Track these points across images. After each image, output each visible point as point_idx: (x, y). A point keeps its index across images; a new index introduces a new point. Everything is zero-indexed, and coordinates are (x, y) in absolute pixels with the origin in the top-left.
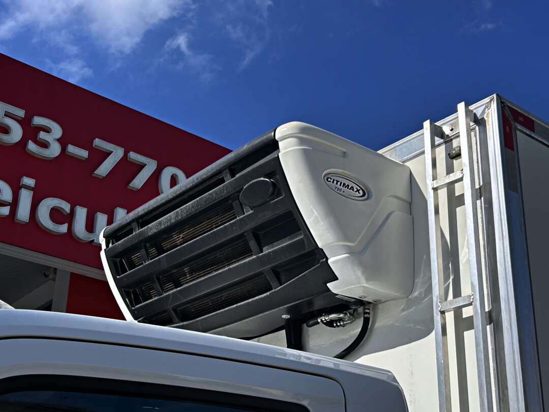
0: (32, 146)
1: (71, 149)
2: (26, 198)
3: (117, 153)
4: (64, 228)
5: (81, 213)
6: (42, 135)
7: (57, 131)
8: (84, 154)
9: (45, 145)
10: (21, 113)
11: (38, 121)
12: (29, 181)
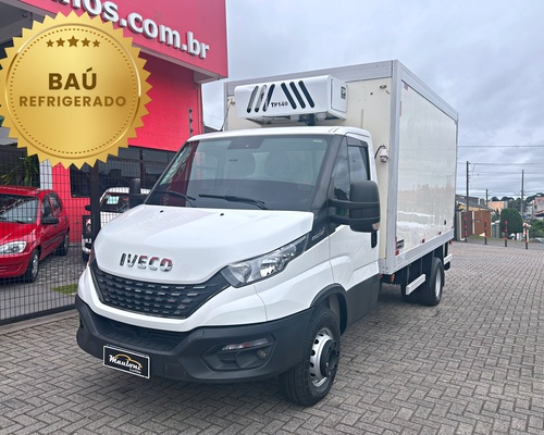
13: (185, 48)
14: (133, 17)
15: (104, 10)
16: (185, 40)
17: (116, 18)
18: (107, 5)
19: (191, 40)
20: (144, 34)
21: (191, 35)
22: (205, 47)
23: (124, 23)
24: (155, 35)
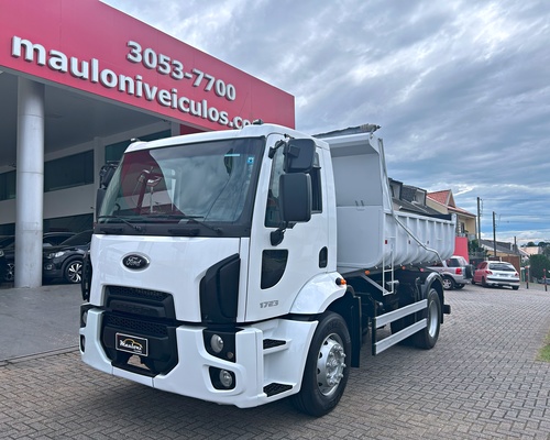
0: (174, 74)
1: (188, 75)
2: (175, 96)
3: (202, 75)
4: (188, 110)
5: (193, 103)
6: (177, 69)
7: (181, 67)
8: (191, 76)
9: (177, 73)
10: (168, 59)
11: (175, 62)
12: (175, 90)
14: (236, 119)
15: (220, 118)
17: (226, 123)
18: (222, 113)
23: (231, 124)
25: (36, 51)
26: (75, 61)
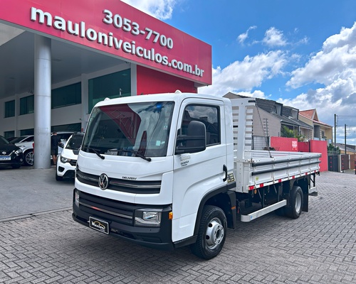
0: (133, 32)
1: (142, 32)
2: (134, 46)
3: (151, 32)
4: (142, 55)
6: (135, 28)
7: (138, 27)
10: (130, 21)
11: (134, 23)
12: (134, 42)
13: (194, 73)
14: (173, 61)
15: (163, 60)
16: (194, 69)
17: (167, 64)
18: (164, 57)
19: (197, 69)
20: (177, 69)
21: (196, 66)
22: (203, 71)
23: (170, 65)
24: (181, 69)
25: (46, 17)
26: (70, 23)
